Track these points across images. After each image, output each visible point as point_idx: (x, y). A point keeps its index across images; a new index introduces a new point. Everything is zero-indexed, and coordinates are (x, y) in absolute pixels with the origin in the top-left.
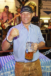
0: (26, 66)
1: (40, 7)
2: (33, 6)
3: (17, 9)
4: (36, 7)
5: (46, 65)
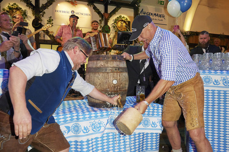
2: (124, 22)
4: (129, 22)
5: (148, 114)
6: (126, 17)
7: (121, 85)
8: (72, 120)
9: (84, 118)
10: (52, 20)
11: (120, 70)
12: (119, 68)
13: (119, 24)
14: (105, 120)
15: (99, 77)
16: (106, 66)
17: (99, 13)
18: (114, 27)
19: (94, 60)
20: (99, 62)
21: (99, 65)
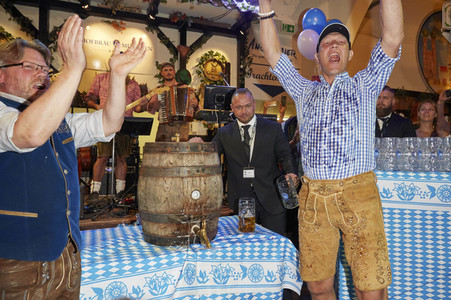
0: (315, 191)
1: (245, 68)
2: (219, 63)
3: (158, 72)
4: (228, 65)
5: (260, 257)
6: (222, 53)
7: (209, 201)
8: (107, 275)
9: (134, 271)
11: (207, 171)
12: (204, 168)
13: (209, 67)
14: (175, 272)
15: (166, 186)
16: (180, 164)
17: (169, 45)
18: (199, 73)
19: (155, 152)
20: (164, 156)
21: (164, 163)
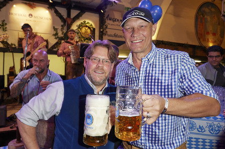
2: (89, 28)
3: (55, 32)
4: (94, 29)
6: (91, 22)
10: (6, 24)
13: (83, 30)
17: (61, 17)
18: (78, 33)
